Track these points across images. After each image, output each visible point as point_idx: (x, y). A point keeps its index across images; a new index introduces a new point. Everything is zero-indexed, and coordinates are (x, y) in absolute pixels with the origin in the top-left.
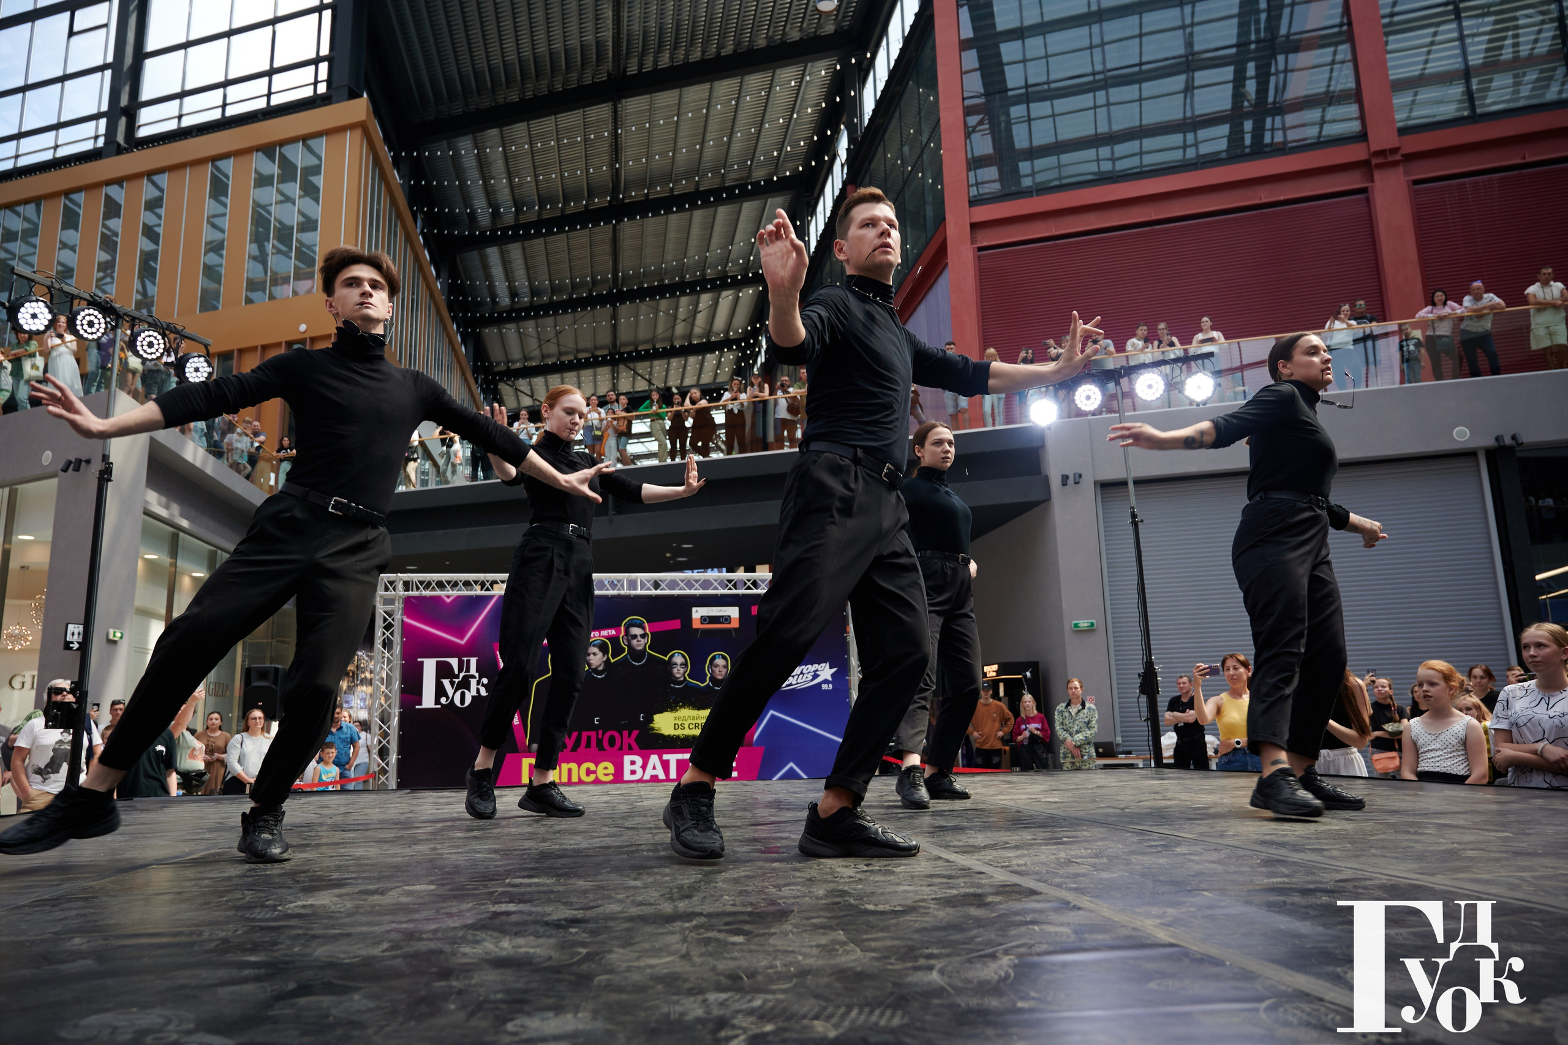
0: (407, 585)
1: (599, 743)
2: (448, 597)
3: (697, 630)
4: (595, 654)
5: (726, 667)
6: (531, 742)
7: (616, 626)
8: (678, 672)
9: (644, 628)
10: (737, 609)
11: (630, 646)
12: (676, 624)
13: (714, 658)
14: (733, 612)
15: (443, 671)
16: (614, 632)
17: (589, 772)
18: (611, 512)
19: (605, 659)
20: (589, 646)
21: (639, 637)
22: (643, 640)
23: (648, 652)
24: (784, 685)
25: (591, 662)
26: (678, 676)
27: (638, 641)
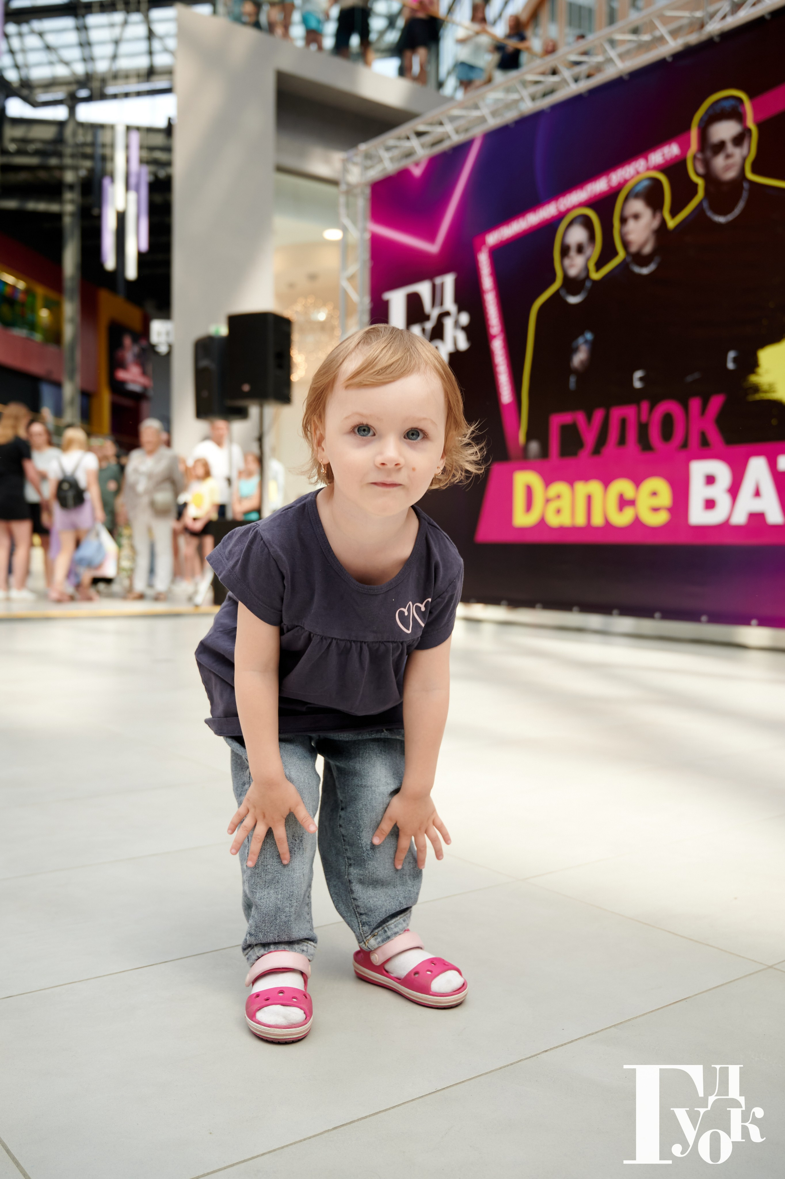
1: (643, 430)
2: (417, 164)
4: (636, 217)
6: (530, 437)
7: (680, 130)
9: (742, 119)
11: (709, 177)
16: (672, 150)
17: (624, 503)
19: (656, 224)
20: (626, 199)
21: (730, 145)
22: (738, 152)
23: (750, 182)
25: (631, 237)
27: (728, 157)
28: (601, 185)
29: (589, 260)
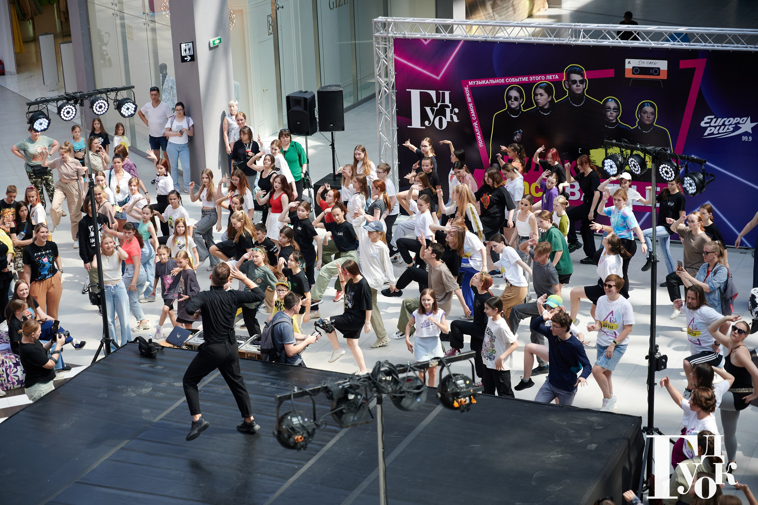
2: (425, 39)
3: (630, 79)
4: (541, 95)
5: (653, 114)
6: (493, 162)
7: (559, 71)
8: (612, 115)
9: (583, 75)
10: (666, 62)
11: (570, 89)
12: (610, 73)
13: (643, 105)
14: (663, 65)
15: (425, 100)
16: (556, 77)
19: (550, 99)
20: (537, 87)
21: (578, 82)
22: (581, 85)
23: (586, 96)
24: (706, 134)
25: (539, 101)
26: (611, 118)
27: (577, 86)
28: (525, 79)
29: (520, 104)
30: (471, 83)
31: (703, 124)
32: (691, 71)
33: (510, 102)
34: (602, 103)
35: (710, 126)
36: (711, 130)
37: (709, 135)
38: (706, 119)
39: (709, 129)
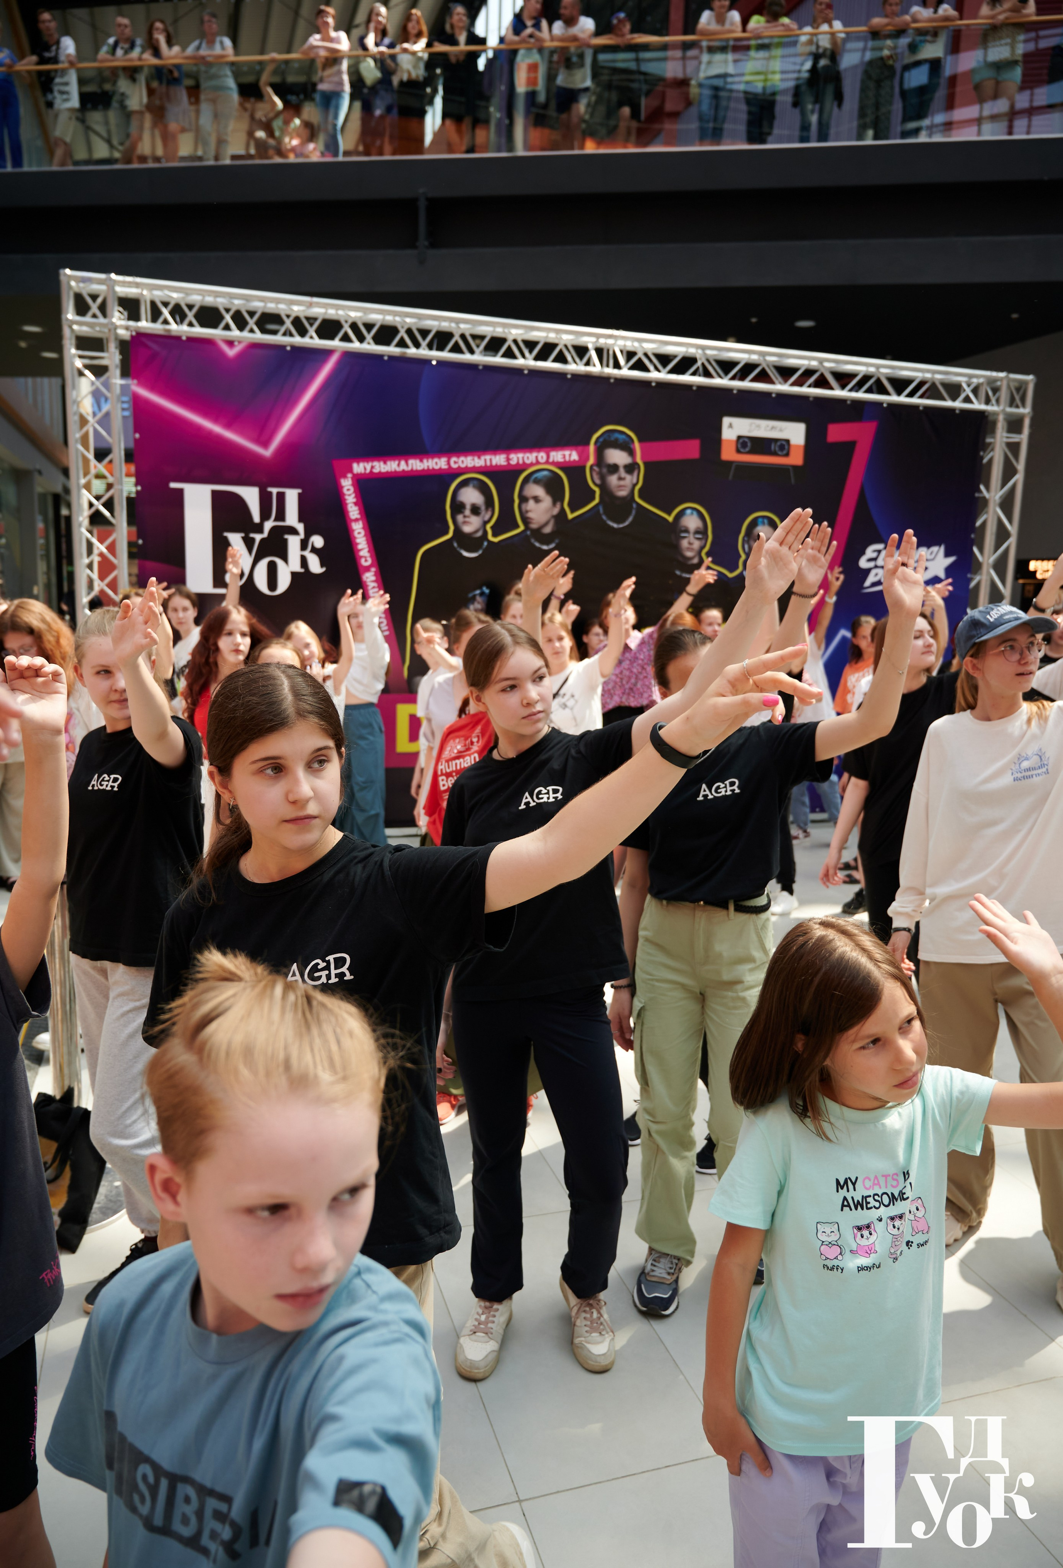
0: (131, 307)
2: (230, 343)
3: (729, 463)
4: (537, 499)
6: (413, 672)
7: (579, 441)
8: (689, 547)
9: (631, 453)
10: (802, 427)
11: (604, 487)
12: (690, 449)
13: (754, 524)
14: (795, 434)
15: (228, 514)
16: (572, 455)
18: (423, 241)
19: (556, 511)
20: (526, 480)
21: (622, 470)
22: (628, 477)
23: (638, 504)
24: (867, 583)
25: (530, 515)
26: (689, 554)
27: (620, 479)
28: (499, 460)
29: (485, 523)
30: (359, 468)
31: (863, 563)
32: (848, 447)
33: (460, 518)
34: (670, 519)
35: (876, 567)
36: (876, 575)
37: (874, 584)
38: (870, 552)
39: (873, 572)
